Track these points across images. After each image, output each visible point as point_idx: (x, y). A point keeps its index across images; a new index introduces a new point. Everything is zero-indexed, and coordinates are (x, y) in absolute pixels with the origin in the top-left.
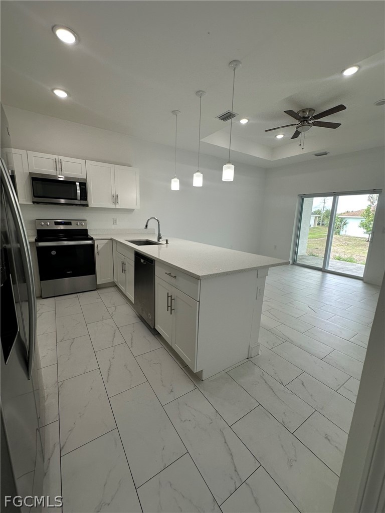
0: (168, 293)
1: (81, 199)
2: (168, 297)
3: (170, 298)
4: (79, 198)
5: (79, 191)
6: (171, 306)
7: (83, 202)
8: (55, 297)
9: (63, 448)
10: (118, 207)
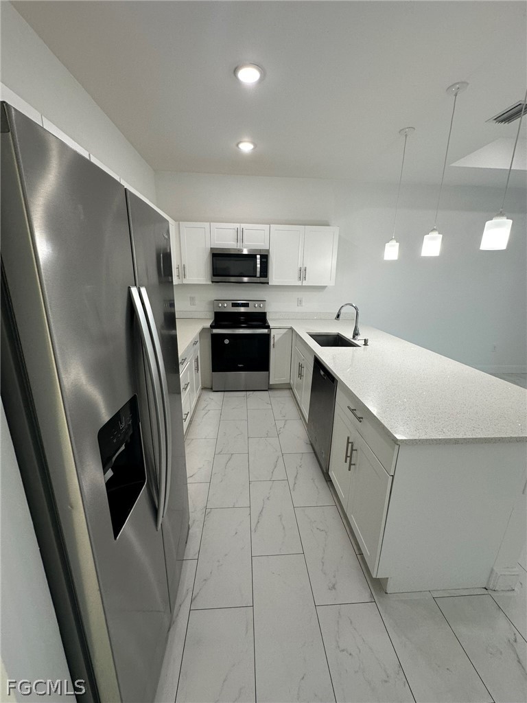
0: (348, 438)
1: (261, 276)
2: (348, 443)
3: (350, 445)
4: (258, 274)
5: (259, 266)
6: (351, 457)
7: (263, 280)
8: (224, 391)
9: (194, 599)
10: (305, 283)
